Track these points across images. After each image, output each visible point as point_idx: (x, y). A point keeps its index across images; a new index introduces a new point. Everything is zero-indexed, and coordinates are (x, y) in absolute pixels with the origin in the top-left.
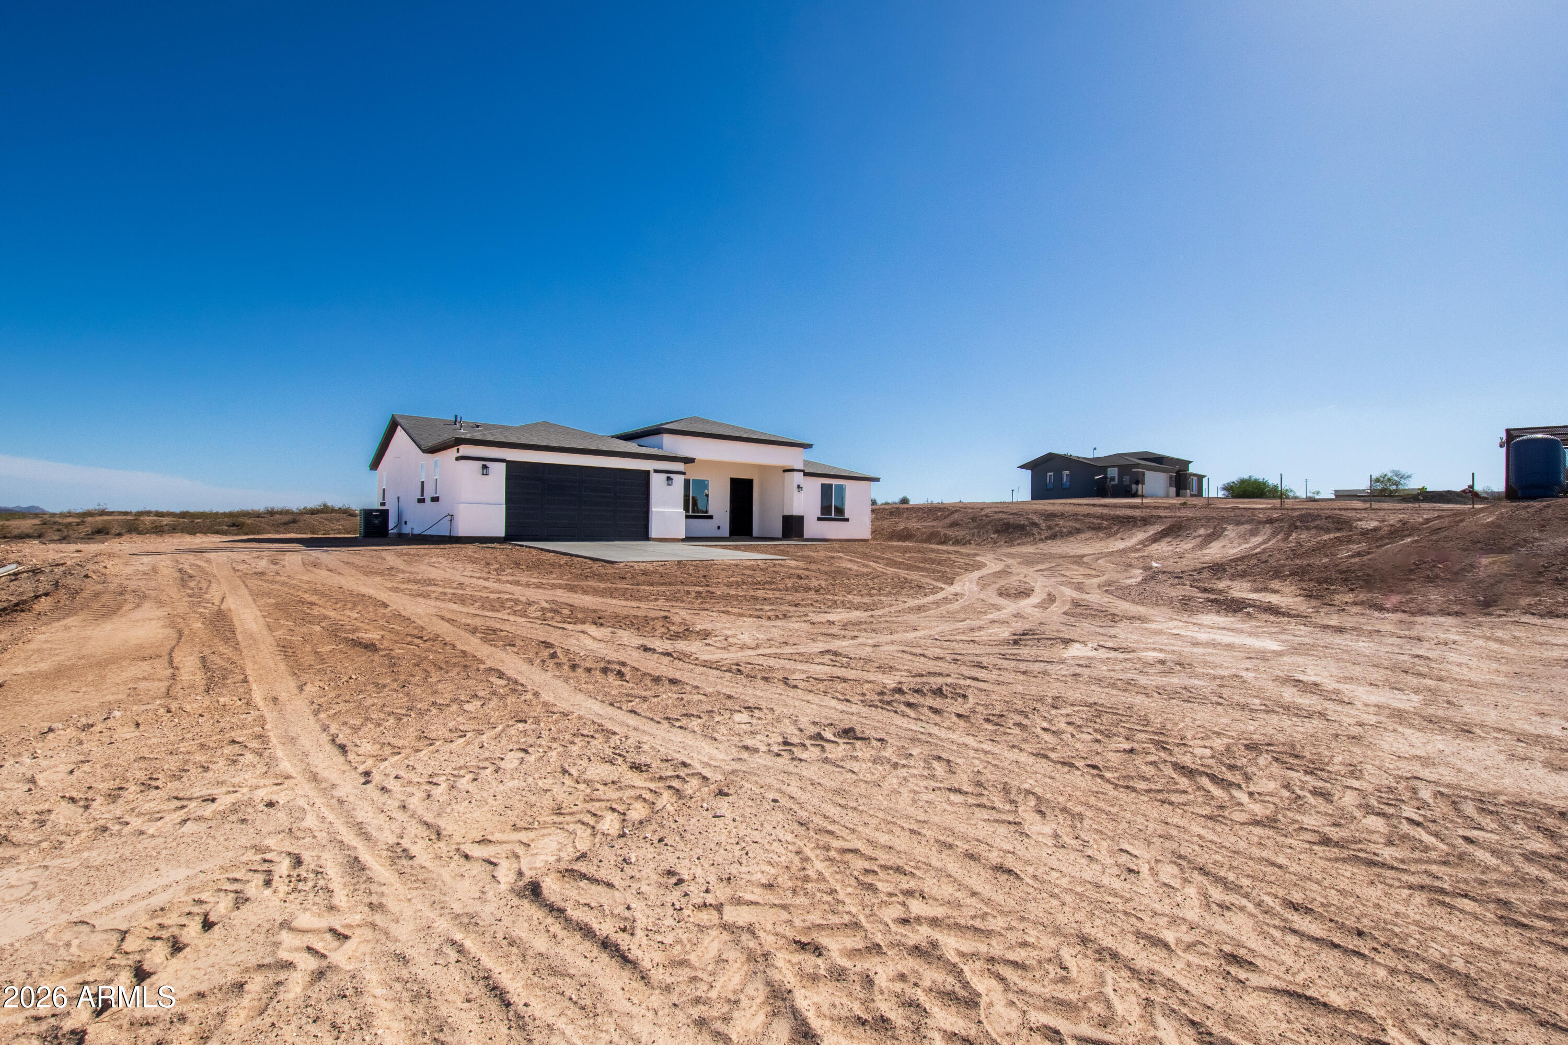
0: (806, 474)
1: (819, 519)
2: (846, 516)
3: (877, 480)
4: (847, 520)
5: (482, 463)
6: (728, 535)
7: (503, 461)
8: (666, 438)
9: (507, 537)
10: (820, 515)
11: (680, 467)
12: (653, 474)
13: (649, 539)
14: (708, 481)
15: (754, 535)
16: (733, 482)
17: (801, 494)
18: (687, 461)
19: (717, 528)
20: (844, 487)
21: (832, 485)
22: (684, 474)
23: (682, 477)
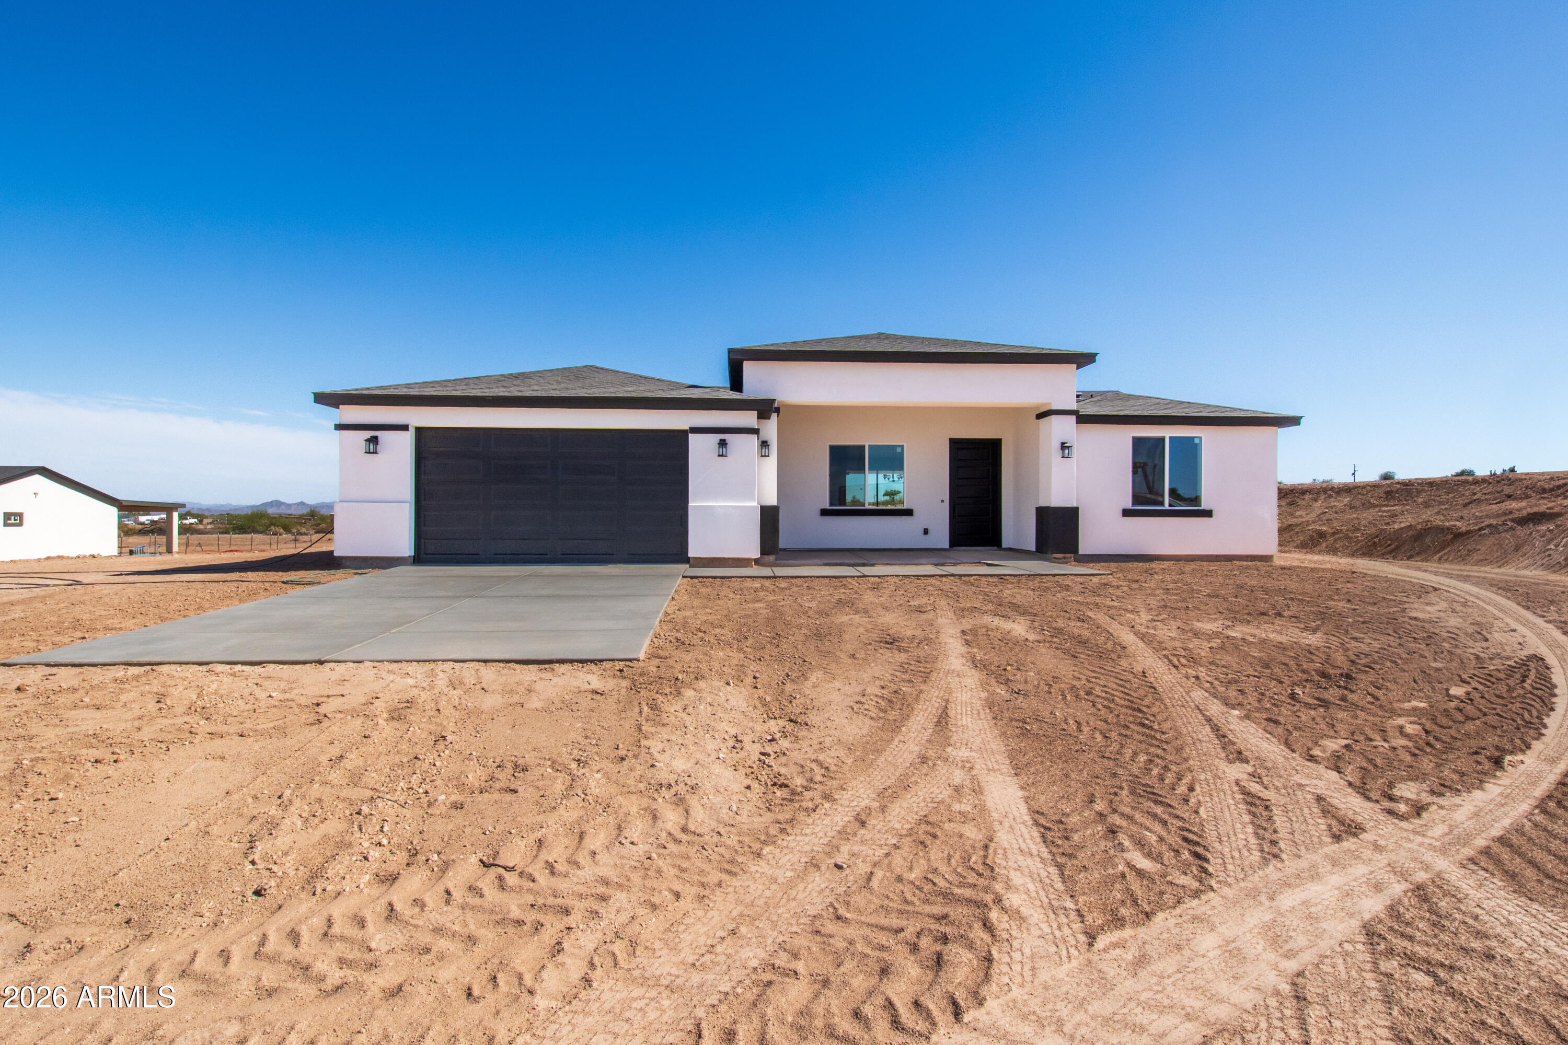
0: (1083, 419)
1: (1126, 513)
2: (1204, 505)
3: (1294, 421)
4: (1208, 514)
5: (368, 434)
6: (947, 546)
7: (405, 428)
8: (749, 369)
9: (421, 557)
10: (1129, 505)
11: (748, 418)
12: (691, 436)
13: (687, 560)
14: (902, 447)
15: (1005, 544)
16: (957, 446)
17: (1072, 463)
18: (765, 408)
19: (926, 532)
20: (1196, 441)
21: (1163, 439)
22: (755, 431)
23: (753, 440)
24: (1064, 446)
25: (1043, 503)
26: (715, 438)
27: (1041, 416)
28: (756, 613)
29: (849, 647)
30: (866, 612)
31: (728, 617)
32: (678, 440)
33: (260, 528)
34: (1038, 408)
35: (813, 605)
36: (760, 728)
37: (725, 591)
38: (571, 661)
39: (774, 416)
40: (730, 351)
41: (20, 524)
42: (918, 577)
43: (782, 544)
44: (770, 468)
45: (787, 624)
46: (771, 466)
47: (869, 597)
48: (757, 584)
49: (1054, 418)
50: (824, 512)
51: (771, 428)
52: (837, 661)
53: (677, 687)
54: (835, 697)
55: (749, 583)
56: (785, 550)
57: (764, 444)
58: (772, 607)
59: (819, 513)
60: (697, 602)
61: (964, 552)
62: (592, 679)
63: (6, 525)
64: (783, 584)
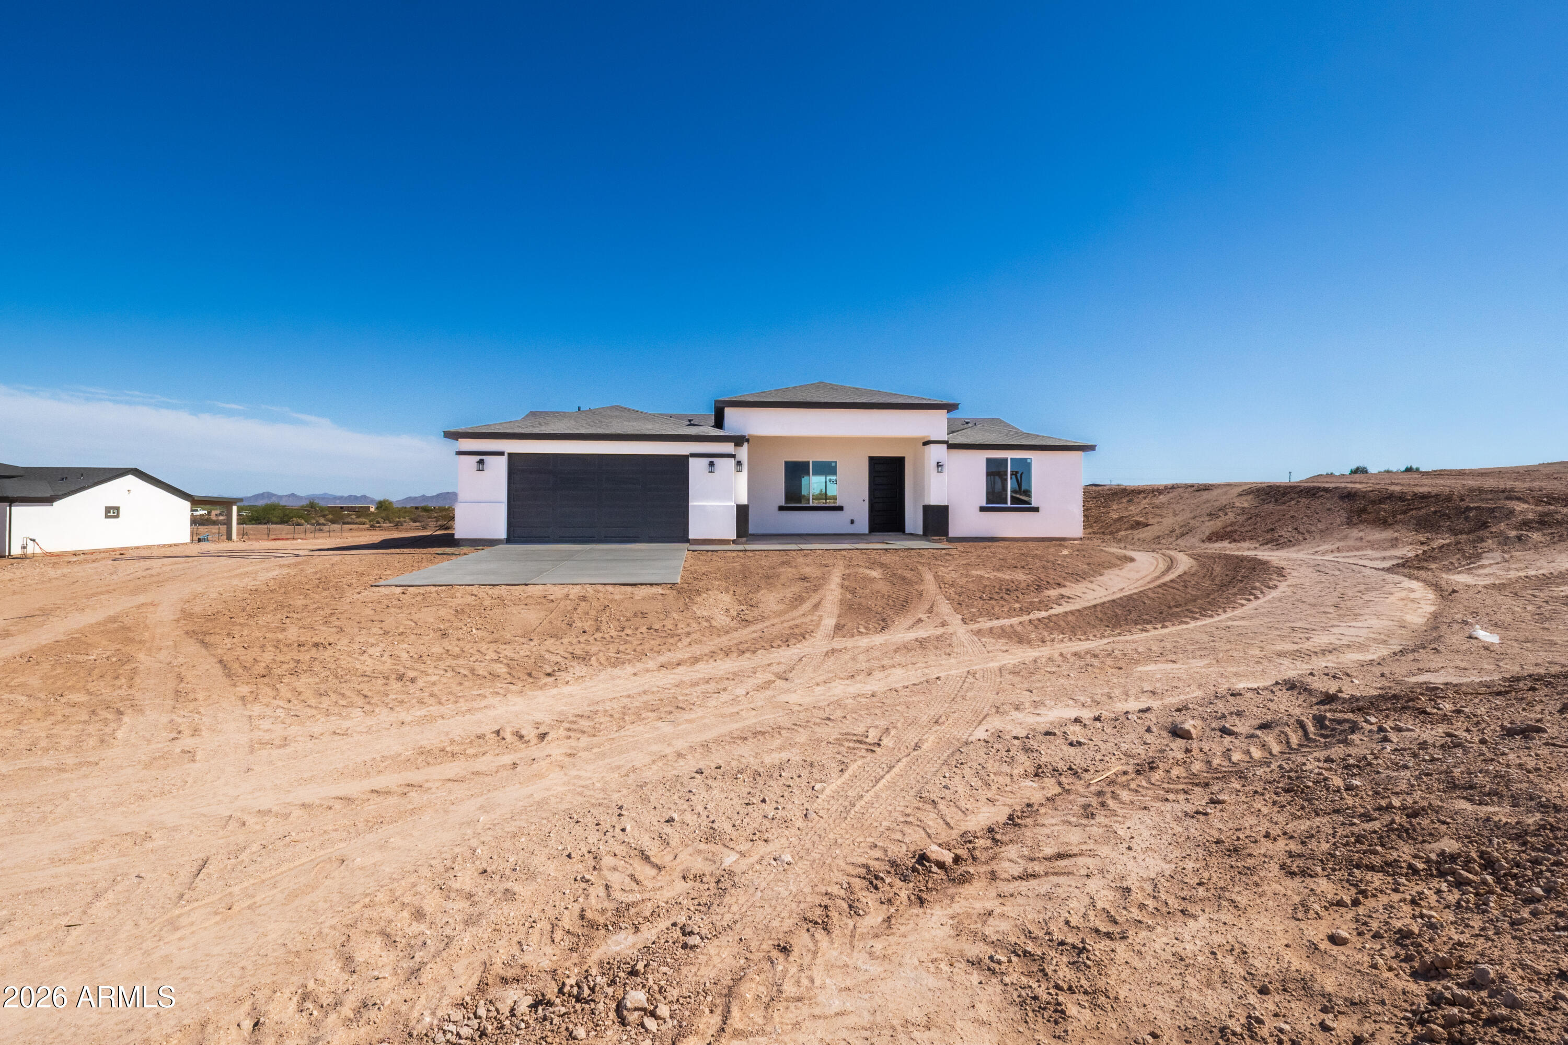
0: (951, 446)
1: (982, 509)
2: (1034, 504)
3: (1091, 448)
4: (1036, 510)
5: (478, 458)
6: (867, 532)
7: (502, 454)
8: (730, 414)
9: (511, 539)
10: (984, 504)
11: (729, 448)
12: (691, 459)
13: (687, 541)
14: (836, 462)
15: (907, 531)
16: (875, 462)
17: (945, 475)
18: (739, 441)
19: (852, 522)
20: (1029, 461)
21: (1006, 460)
22: (733, 456)
23: (732, 462)
24: (939, 465)
25: (927, 503)
26: (706, 461)
27: (926, 443)
28: (734, 568)
29: (783, 581)
30: (796, 566)
31: (719, 569)
32: (681, 463)
33: (274, 519)
34: (923, 438)
35: (767, 564)
36: (736, 608)
37: (714, 558)
38: (646, 584)
39: (746, 444)
40: (716, 401)
41: (117, 516)
42: (835, 550)
43: (751, 532)
44: (742, 480)
45: (751, 572)
46: (743, 478)
47: (801, 560)
48: (734, 554)
49: (932, 446)
50: (781, 508)
51: (743, 453)
52: (775, 586)
53: (699, 593)
54: (772, 598)
55: (729, 554)
56: (753, 535)
57: (739, 463)
58: (742, 565)
59: (777, 508)
60: (699, 563)
61: (878, 536)
62: (660, 590)
63: (107, 517)
64: (751, 554)
